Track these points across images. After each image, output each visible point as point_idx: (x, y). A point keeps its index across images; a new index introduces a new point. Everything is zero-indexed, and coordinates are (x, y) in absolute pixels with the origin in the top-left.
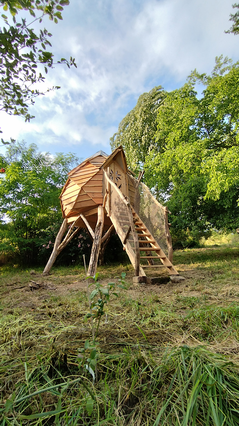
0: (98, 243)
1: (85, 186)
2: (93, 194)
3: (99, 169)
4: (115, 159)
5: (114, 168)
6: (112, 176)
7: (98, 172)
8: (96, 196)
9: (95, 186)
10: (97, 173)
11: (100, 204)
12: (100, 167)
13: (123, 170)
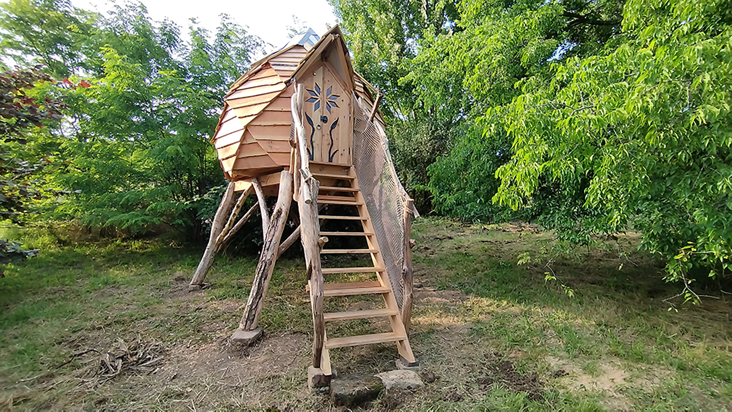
0: (268, 257)
1: (253, 124)
2: (271, 144)
3: (286, 83)
4: (326, 58)
5: (323, 79)
6: (317, 99)
7: (283, 92)
8: (277, 147)
9: (275, 125)
10: (280, 94)
11: (286, 166)
12: (289, 78)
13: (345, 85)
